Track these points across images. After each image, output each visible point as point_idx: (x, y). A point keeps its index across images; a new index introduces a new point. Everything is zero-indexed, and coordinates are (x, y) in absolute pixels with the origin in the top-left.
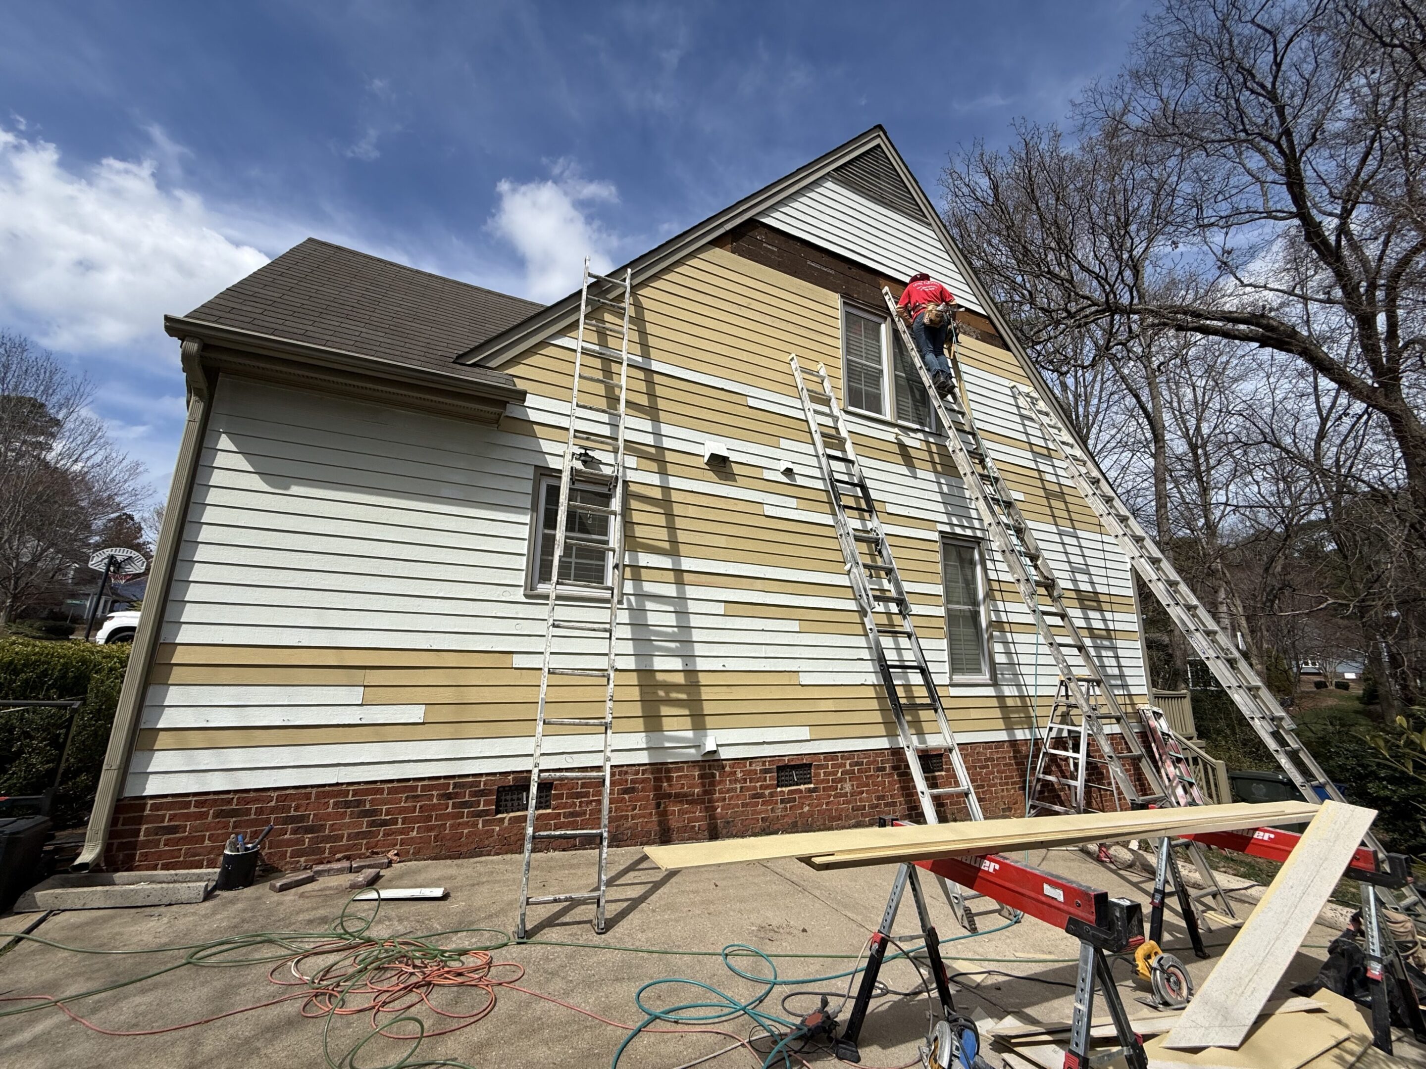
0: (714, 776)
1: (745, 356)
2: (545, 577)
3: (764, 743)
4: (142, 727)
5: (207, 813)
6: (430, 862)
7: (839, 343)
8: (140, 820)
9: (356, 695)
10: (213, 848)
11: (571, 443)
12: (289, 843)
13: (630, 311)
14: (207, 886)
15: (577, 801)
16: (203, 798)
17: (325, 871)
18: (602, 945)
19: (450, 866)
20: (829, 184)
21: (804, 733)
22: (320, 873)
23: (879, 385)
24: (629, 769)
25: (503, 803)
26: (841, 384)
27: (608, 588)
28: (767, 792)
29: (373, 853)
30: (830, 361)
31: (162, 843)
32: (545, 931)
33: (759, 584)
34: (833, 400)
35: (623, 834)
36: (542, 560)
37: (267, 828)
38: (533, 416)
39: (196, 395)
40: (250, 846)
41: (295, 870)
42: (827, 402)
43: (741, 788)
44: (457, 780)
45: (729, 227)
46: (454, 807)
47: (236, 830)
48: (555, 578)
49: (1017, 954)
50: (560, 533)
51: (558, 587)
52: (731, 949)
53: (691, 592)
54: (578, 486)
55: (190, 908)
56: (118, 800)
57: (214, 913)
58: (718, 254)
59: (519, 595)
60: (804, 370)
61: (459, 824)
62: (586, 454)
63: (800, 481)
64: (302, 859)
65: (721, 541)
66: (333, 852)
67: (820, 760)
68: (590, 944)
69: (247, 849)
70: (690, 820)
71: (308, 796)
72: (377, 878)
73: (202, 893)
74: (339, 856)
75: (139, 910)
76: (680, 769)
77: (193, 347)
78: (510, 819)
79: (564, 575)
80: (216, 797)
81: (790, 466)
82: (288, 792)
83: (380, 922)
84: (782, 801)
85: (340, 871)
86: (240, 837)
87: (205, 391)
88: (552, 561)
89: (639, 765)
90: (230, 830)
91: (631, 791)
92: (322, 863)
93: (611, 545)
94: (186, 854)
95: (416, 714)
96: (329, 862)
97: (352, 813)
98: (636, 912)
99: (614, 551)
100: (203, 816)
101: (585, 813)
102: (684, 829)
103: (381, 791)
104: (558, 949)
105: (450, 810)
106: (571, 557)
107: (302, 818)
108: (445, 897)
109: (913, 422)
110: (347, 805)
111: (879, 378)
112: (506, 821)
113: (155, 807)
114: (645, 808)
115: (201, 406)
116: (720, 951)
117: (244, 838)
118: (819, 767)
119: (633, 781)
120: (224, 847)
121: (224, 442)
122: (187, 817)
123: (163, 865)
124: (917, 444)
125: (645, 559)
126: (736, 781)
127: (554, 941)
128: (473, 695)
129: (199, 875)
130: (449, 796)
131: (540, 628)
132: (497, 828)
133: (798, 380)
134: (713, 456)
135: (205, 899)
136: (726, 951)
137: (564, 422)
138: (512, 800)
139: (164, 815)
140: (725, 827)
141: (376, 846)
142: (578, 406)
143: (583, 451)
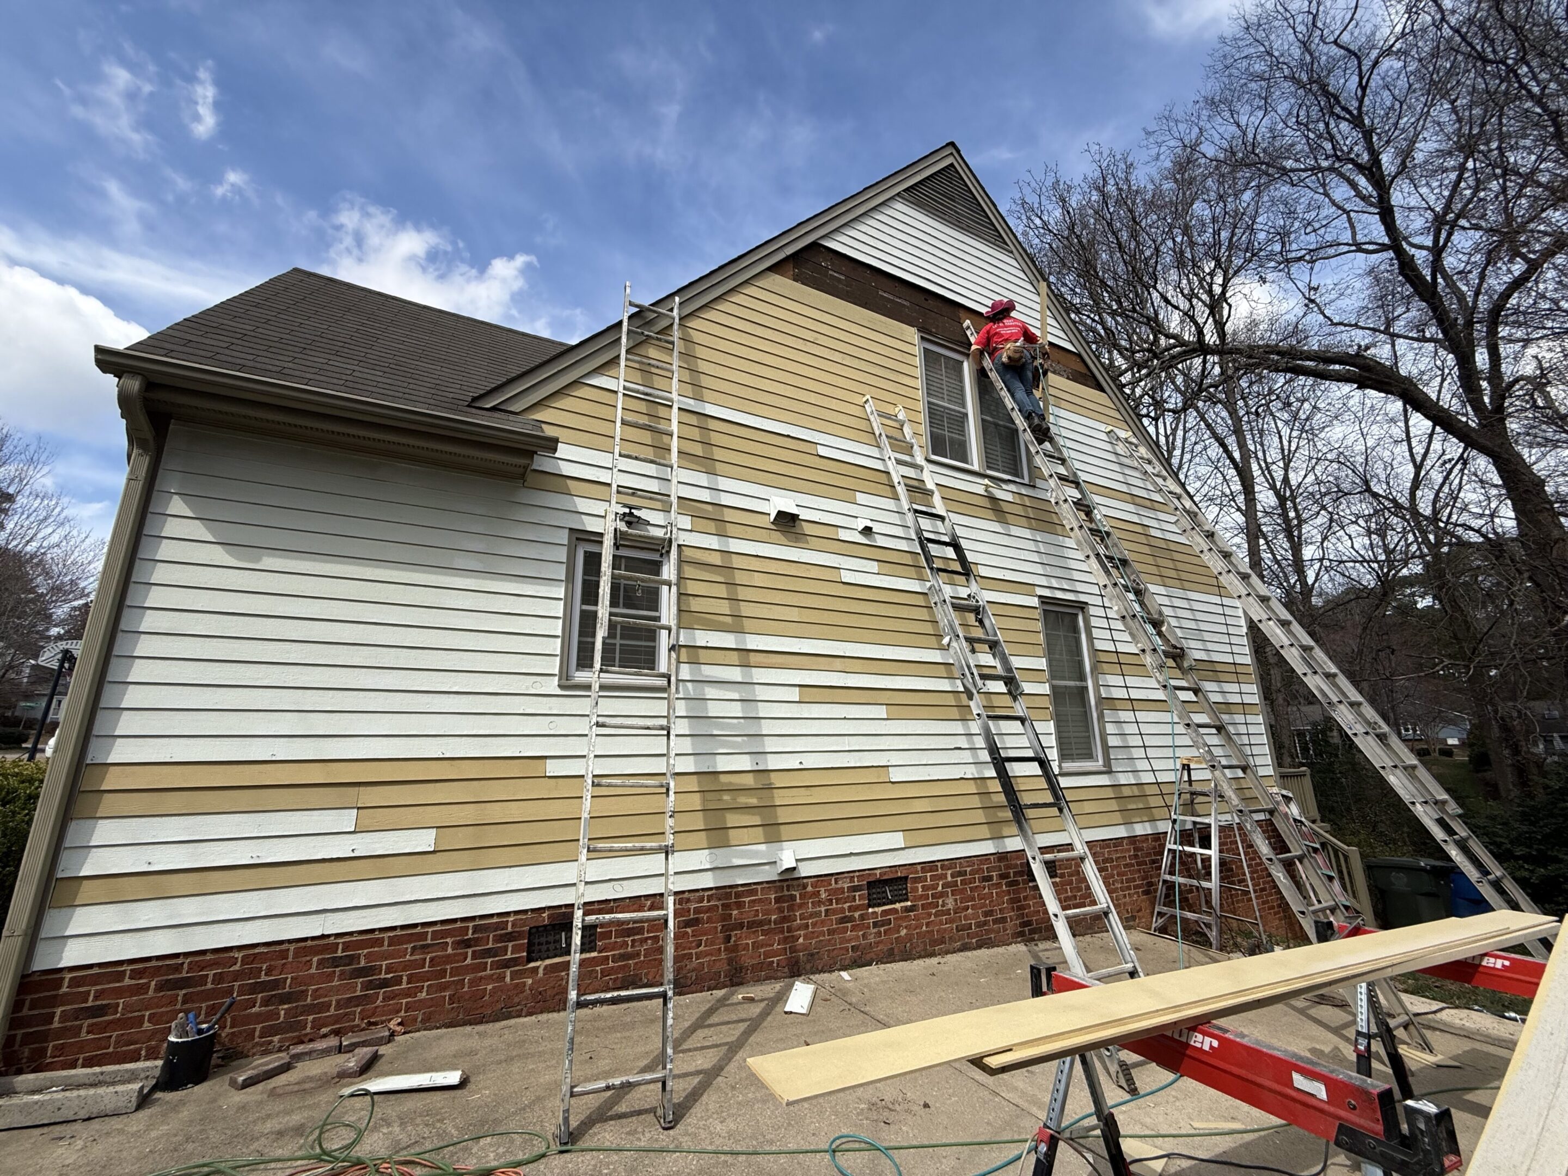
0: (793, 898)
1: (813, 398)
2: (585, 662)
3: (851, 854)
4: (60, 875)
5: (147, 986)
6: (444, 1030)
7: (918, 384)
8: (55, 1001)
9: (348, 820)
10: (154, 1032)
11: (613, 502)
12: (259, 1018)
13: (679, 346)
14: (142, 1088)
15: (629, 940)
16: (142, 967)
17: (306, 1053)
18: (671, 1147)
19: (470, 1035)
20: (899, 206)
21: (897, 840)
22: (298, 1057)
23: (963, 431)
24: (692, 896)
25: (536, 948)
26: (923, 429)
27: (663, 675)
28: (857, 915)
29: (370, 1024)
30: (910, 404)
31: (84, 1030)
32: (594, 1130)
33: (838, 663)
34: (915, 447)
35: (685, 977)
36: (580, 643)
37: (228, 1001)
38: (567, 469)
39: (139, 447)
40: (204, 1026)
41: (266, 1053)
42: (909, 449)
43: (827, 911)
44: (478, 922)
45: (790, 251)
46: (474, 956)
47: (187, 1006)
48: (597, 665)
49: (1196, 1125)
50: (603, 610)
51: (602, 675)
52: (838, 1142)
53: (759, 675)
54: (623, 552)
55: (116, 1123)
56: (23, 977)
57: (148, 1129)
58: (779, 282)
59: (552, 685)
60: (882, 415)
61: (481, 978)
62: (631, 514)
63: (881, 541)
64: (276, 1039)
65: (794, 614)
66: (317, 1025)
67: (917, 872)
68: (656, 1146)
69: (200, 1032)
70: (767, 955)
71: (284, 954)
72: (375, 1058)
73: (134, 1099)
74: (324, 1030)
75: (45, 1130)
76: (753, 892)
77: (134, 385)
78: (546, 967)
79: (608, 660)
80: (160, 963)
81: (870, 524)
82: (256, 951)
83: (376, 1129)
84: (875, 925)
85: (326, 1052)
86: (191, 1016)
87: (151, 442)
88: (593, 643)
89: (704, 890)
90: (178, 1007)
91: (695, 922)
92: (302, 1042)
93: (664, 621)
94: (117, 1042)
95: (424, 840)
96: (311, 1040)
97: (342, 973)
98: (710, 1091)
99: (669, 629)
100: (144, 988)
101: (638, 955)
102: (760, 967)
103: (379, 942)
104: (615, 1157)
105: (469, 961)
106: (615, 638)
107: (276, 984)
108: (463, 1084)
109: (1004, 472)
110: (336, 962)
111: (963, 422)
112: (541, 971)
113: (75, 982)
114: (712, 944)
115: (145, 462)
116: (826, 1147)
117: (197, 1017)
118: (916, 880)
119: (697, 911)
120: (169, 1031)
121: (177, 505)
122: (119, 992)
123: (85, 1059)
124: (1009, 497)
125: (703, 638)
126: (820, 903)
127: (607, 1144)
128: (496, 813)
129: (133, 1072)
130: (467, 944)
131: (581, 726)
132: (530, 981)
133: (875, 425)
134: (780, 514)
135: (139, 1107)
136: (834, 1146)
137: (604, 477)
138: (548, 943)
139: (88, 993)
140: (808, 961)
141: (373, 1015)
142: (620, 455)
143: (627, 510)
